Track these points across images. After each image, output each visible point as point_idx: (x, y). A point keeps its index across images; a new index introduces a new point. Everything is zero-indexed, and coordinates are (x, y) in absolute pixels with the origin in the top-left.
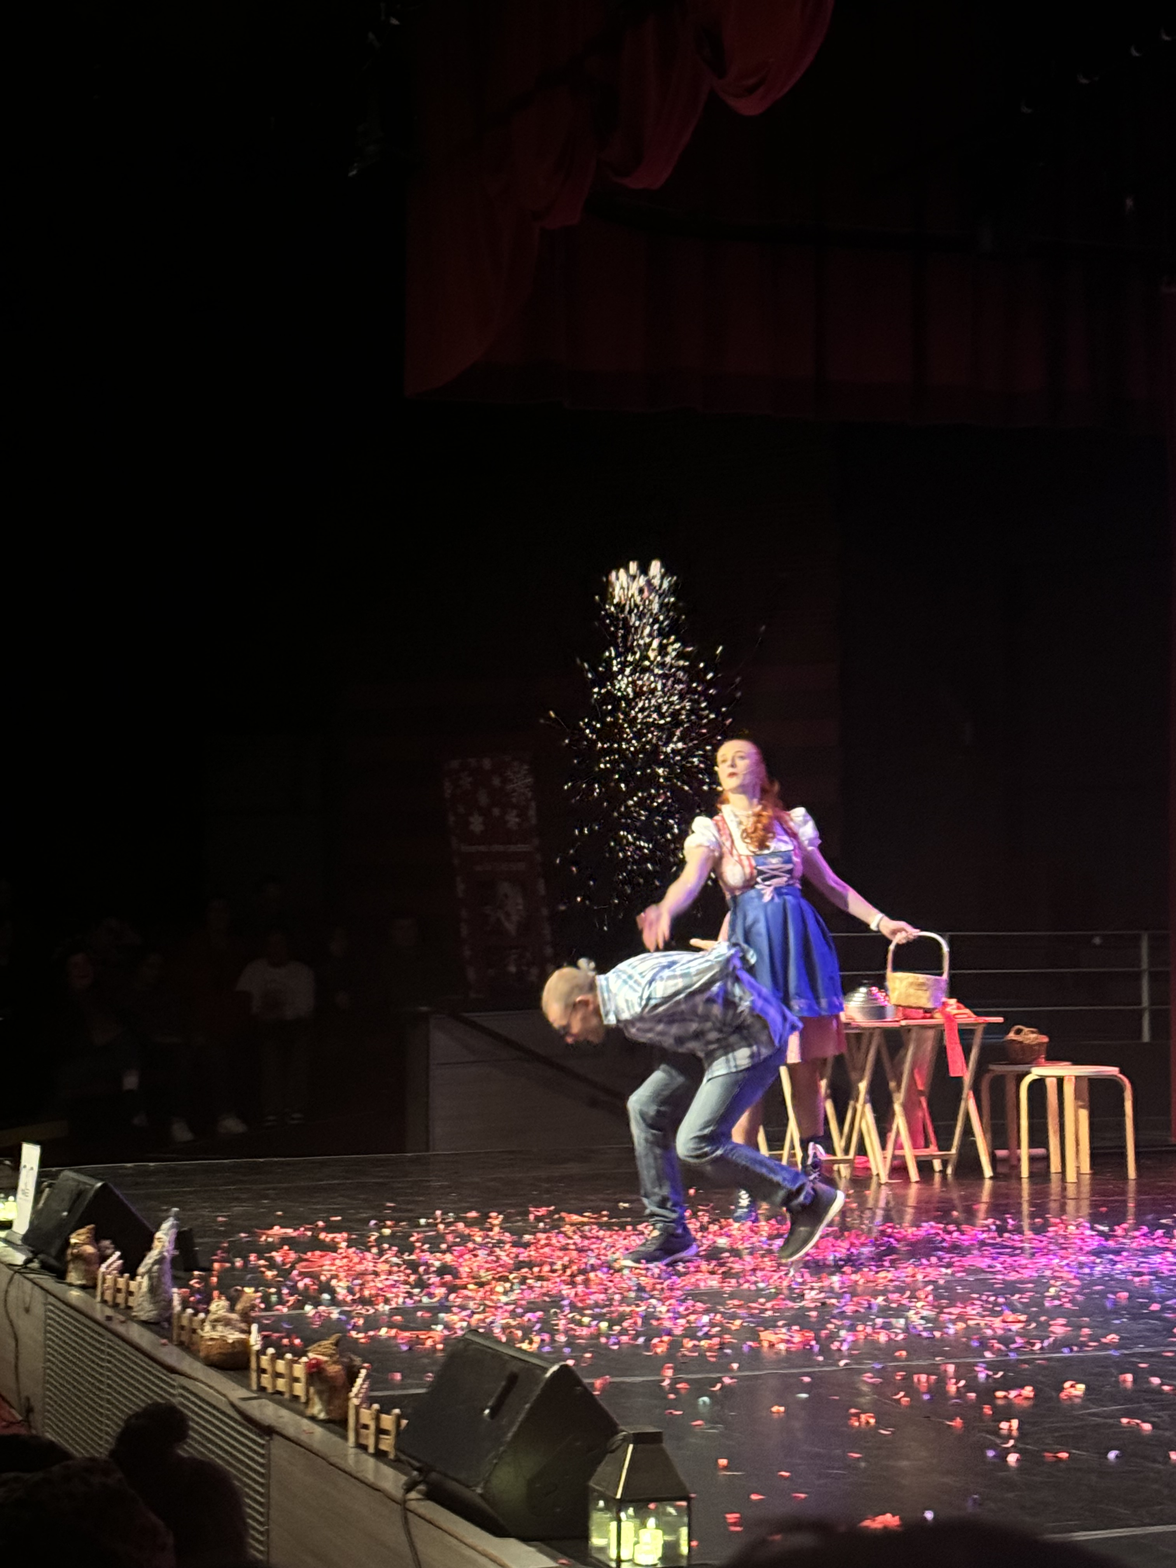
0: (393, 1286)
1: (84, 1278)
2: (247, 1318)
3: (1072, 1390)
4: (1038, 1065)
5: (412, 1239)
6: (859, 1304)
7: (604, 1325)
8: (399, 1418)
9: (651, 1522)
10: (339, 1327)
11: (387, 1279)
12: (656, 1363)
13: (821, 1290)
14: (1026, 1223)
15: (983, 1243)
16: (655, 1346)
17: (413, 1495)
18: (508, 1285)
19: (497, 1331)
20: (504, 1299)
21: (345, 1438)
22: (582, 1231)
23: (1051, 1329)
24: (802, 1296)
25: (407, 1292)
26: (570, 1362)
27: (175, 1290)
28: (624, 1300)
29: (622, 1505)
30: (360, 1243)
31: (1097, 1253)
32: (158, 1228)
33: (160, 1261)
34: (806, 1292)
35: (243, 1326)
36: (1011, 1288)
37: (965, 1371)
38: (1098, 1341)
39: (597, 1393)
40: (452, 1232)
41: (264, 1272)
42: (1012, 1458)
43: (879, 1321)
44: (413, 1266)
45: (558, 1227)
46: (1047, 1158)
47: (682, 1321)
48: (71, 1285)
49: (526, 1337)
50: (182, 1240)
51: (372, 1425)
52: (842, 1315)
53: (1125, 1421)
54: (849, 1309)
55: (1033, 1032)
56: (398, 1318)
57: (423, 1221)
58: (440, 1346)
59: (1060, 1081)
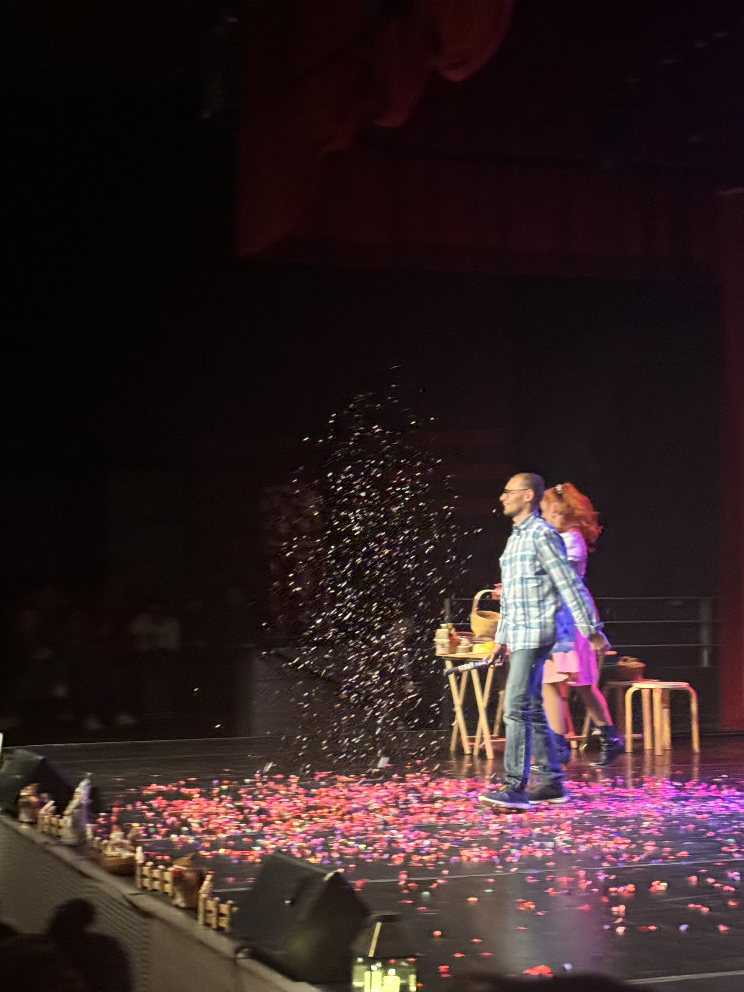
0: (228, 822)
1: (31, 818)
2: (135, 843)
3: (658, 886)
4: (637, 681)
5: (240, 792)
6: (524, 833)
7: (362, 846)
8: (232, 906)
9: (392, 971)
10: (193, 849)
11: (224, 818)
12: (396, 870)
13: (501, 824)
14: (630, 782)
15: (602, 794)
16: (395, 859)
17: (240, 955)
18: (301, 821)
19: (294, 850)
20: (299, 830)
21: (196, 919)
22: (349, 787)
23: (645, 848)
24: (487, 828)
25: (237, 826)
26: (341, 870)
27: (88, 825)
28: (376, 831)
29: (372, 961)
30: (207, 795)
31: (674, 800)
32: (77, 785)
33: (79, 806)
34: (490, 825)
35: (132, 848)
36: (620, 822)
37: (591, 875)
38: (674, 855)
39: (357, 890)
40: (267, 788)
41: (145, 813)
42: (620, 930)
43: (537, 843)
44: (241, 809)
45: (333, 784)
46: (642, 740)
47: (411, 844)
48: (22, 822)
49: (313, 855)
50: (93, 793)
51: (214, 909)
52: (513, 840)
53: (692, 906)
54: (518, 836)
55: (635, 661)
56: (231, 842)
57: (247, 781)
58: (258, 860)
59: (651, 691)
